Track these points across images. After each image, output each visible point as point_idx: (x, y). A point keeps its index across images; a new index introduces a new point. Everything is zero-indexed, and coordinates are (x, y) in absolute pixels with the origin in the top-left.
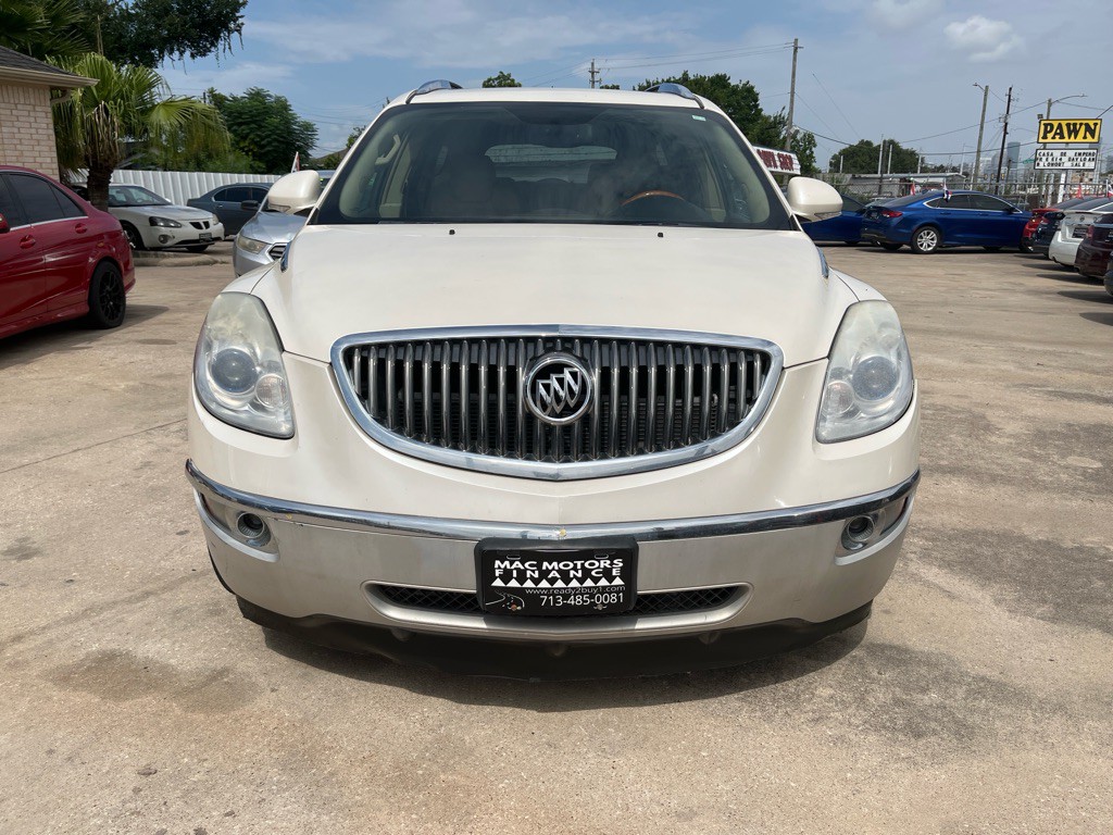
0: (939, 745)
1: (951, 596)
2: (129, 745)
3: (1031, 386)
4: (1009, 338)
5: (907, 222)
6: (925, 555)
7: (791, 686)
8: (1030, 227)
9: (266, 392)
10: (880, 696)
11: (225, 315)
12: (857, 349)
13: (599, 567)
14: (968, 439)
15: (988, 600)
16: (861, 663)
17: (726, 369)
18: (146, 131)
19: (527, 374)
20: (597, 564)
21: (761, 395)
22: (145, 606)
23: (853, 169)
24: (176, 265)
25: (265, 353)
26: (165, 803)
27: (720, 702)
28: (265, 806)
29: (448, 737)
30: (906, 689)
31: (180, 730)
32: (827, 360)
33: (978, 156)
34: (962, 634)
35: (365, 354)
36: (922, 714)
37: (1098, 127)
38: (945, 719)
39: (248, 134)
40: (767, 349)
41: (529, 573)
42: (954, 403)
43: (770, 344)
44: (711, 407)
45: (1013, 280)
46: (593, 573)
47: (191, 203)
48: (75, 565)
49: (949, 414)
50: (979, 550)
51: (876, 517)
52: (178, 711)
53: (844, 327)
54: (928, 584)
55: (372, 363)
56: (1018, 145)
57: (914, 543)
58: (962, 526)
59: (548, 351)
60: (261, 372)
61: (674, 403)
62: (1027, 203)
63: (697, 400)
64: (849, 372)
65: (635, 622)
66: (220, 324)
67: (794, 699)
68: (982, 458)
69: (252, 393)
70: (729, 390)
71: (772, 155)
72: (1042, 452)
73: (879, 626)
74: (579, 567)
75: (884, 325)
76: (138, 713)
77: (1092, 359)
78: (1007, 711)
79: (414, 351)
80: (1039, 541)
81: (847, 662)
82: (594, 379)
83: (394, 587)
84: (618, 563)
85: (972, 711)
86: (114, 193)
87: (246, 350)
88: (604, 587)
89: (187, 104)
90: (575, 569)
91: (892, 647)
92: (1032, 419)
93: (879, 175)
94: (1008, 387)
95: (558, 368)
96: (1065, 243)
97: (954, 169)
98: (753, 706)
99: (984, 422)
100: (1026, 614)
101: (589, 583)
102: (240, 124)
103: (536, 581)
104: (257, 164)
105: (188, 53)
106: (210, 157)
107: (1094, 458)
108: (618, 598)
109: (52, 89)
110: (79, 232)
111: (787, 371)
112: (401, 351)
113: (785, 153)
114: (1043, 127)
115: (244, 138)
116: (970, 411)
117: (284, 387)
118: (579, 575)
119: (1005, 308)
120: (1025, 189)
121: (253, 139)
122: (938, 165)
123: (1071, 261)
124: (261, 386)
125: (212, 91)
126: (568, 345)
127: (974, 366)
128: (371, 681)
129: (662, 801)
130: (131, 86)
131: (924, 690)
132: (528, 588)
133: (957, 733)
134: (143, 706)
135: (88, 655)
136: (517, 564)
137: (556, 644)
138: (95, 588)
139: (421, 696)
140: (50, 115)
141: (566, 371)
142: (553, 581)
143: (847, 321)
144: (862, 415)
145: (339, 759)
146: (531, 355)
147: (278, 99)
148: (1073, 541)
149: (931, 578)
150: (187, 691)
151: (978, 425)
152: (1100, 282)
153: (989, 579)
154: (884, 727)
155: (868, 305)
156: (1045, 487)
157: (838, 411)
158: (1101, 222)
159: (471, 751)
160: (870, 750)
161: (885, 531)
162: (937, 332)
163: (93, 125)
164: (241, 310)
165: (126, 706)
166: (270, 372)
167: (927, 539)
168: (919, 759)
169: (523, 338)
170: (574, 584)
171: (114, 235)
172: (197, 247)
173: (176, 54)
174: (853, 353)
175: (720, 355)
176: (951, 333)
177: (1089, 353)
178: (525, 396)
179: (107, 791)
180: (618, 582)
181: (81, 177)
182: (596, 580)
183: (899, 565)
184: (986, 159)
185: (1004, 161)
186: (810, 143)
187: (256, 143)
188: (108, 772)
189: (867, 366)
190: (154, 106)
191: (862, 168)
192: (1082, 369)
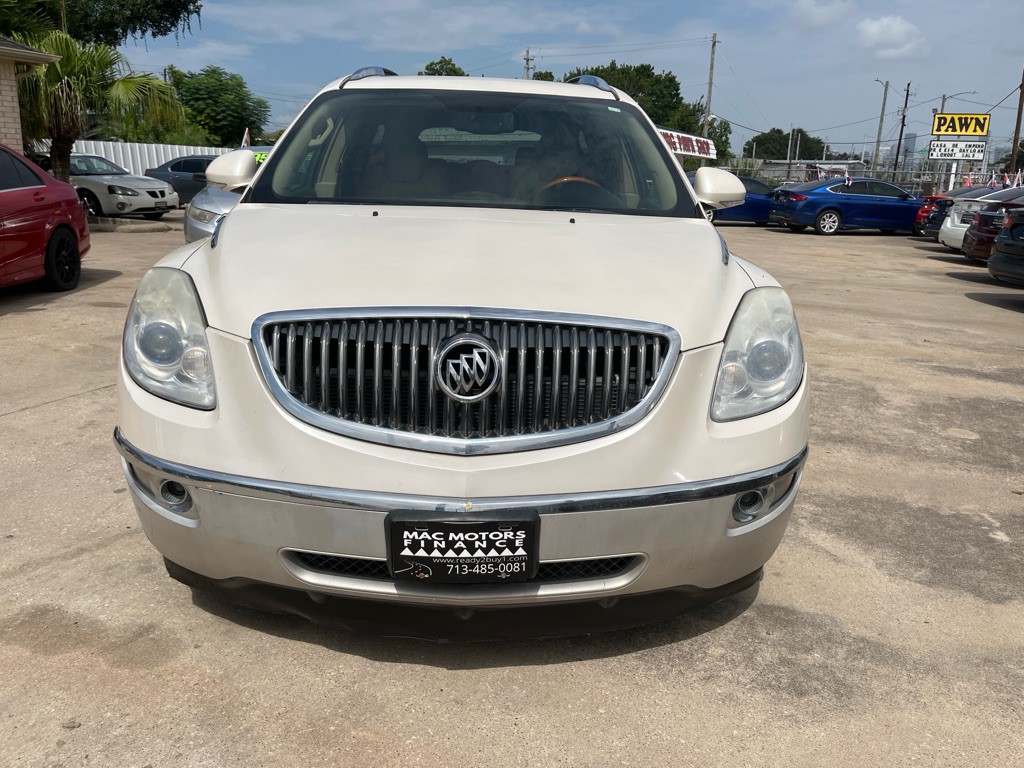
0: (820, 703)
1: (836, 559)
2: (56, 699)
3: (917, 361)
4: (899, 316)
5: (811, 205)
6: (815, 520)
7: (685, 645)
8: (923, 212)
9: (190, 365)
10: (767, 655)
11: (154, 290)
12: (750, 333)
13: (503, 539)
14: (859, 411)
15: (871, 564)
16: (752, 625)
17: (626, 352)
18: (106, 105)
19: (439, 353)
20: (501, 535)
21: (659, 377)
22: (79, 562)
23: (765, 156)
24: (133, 231)
25: (190, 327)
26: (87, 757)
27: (619, 661)
28: (182, 761)
29: (361, 693)
30: (792, 649)
31: (105, 685)
32: (722, 344)
33: (878, 146)
34: (845, 596)
35: (284, 331)
36: (806, 673)
37: (987, 121)
38: (826, 678)
39: (204, 110)
40: (666, 334)
41: (436, 544)
42: (847, 376)
43: (670, 328)
44: (612, 387)
45: (905, 261)
46: (497, 544)
47: (149, 173)
48: (16, 521)
49: (842, 386)
50: (864, 516)
51: (765, 492)
52: (104, 667)
53: (740, 312)
54: (815, 547)
55: (290, 340)
56: (915, 136)
57: (805, 509)
58: (849, 493)
59: (460, 331)
60: (187, 346)
61: (578, 382)
62: (921, 190)
63: (599, 379)
64: (743, 355)
65: (537, 589)
66: (149, 298)
67: (688, 659)
68: (871, 429)
69: (177, 366)
70: (630, 371)
71: (691, 140)
72: (926, 424)
73: (769, 590)
74: (484, 538)
75: (777, 311)
76: (66, 667)
77: (974, 336)
78: (883, 670)
79: (331, 330)
80: (919, 509)
81: (738, 622)
82: (502, 359)
83: (310, 554)
84: (521, 534)
85: (852, 671)
86: (76, 163)
87: (173, 324)
88: (507, 557)
89: (144, 80)
90: (480, 539)
91: (780, 608)
92: (917, 392)
93: (788, 161)
94: (896, 362)
95: (468, 349)
96: (954, 228)
97: (856, 157)
98: (649, 665)
99: (874, 395)
100: (904, 578)
101: (493, 553)
102: (197, 100)
103: (443, 551)
104: (212, 137)
105: (149, 32)
106: (167, 130)
107: (972, 430)
108: (521, 567)
109: (18, 63)
110: (37, 200)
111: (684, 355)
112: (319, 328)
113: (702, 139)
114: (937, 121)
115: (201, 112)
116: (861, 384)
117: (207, 360)
118: (484, 545)
119: (896, 287)
120: (919, 177)
121: (208, 114)
122: (842, 153)
123: (959, 245)
124: (186, 359)
125: (171, 68)
126: (478, 327)
127: (866, 341)
128: (291, 638)
129: (560, 757)
130: (93, 62)
131: (808, 650)
132: (435, 558)
133: (837, 692)
134: (71, 661)
135: (22, 610)
136: (425, 535)
137: (464, 609)
138: (33, 544)
139: (338, 654)
140: (15, 89)
141: (475, 351)
142: (459, 551)
143: (743, 307)
144: (755, 395)
145: (255, 716)
146: (442, 335)
147: (233, 77)
148: (951, 508)
149: (819, 542)
150: (114, 647)
151: (868, 397)
152: (984, 265)
153: (872, 544)
154: (770, 685)
155: (763, 291)
156: (927, 457)
157: (732, 391)
158: (987, 210)
159: (382, 707)
160: (756, 707)
161: (774, 504)
162: (835, 308)
163: (57, 99)
164: (169, 285)
165: (55, 660)
166: (194, 346)
167: (817, 505)
168: (801, 717)
169: (436, 319)
170: (479, 554)
171: (71, 203)
172: (153, 214)
173: (139, 33)
174: (746, 337)
175: (621, 339)
176: (848, 310)
177: (971, 331)
178: (436, 375)
179: (31, 744)
180: (521, 552)
181: (44, 147)
182: (500, 550)
183: (790, 529)
184: (885, 149)
185: (902, 150)
186: (725, 129)
187: (212, 118)
188: (34, 725)
189: (760, 349)
190: (114, 82)
191: (773, 154)
192: (965, 346)
